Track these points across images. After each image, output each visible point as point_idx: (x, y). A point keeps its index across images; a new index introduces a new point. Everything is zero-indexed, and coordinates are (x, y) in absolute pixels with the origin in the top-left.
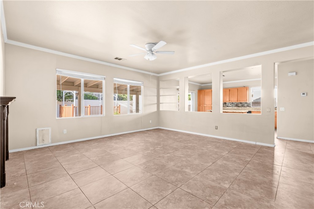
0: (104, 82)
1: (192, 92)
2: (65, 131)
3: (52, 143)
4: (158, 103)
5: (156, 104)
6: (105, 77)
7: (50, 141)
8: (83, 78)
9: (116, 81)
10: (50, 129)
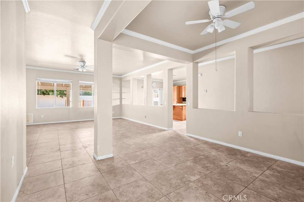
0: (71, 84)
1: (160, 88)
2: (42, 116)
3: (34, 123)
4: (121, 99)
5: (119, 99)
6: (72, 81)
7: (32, 122)
8: (55, 82)
9: (81, 83)
10: (32, 115)
